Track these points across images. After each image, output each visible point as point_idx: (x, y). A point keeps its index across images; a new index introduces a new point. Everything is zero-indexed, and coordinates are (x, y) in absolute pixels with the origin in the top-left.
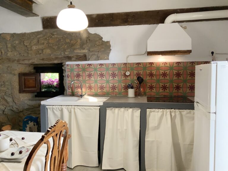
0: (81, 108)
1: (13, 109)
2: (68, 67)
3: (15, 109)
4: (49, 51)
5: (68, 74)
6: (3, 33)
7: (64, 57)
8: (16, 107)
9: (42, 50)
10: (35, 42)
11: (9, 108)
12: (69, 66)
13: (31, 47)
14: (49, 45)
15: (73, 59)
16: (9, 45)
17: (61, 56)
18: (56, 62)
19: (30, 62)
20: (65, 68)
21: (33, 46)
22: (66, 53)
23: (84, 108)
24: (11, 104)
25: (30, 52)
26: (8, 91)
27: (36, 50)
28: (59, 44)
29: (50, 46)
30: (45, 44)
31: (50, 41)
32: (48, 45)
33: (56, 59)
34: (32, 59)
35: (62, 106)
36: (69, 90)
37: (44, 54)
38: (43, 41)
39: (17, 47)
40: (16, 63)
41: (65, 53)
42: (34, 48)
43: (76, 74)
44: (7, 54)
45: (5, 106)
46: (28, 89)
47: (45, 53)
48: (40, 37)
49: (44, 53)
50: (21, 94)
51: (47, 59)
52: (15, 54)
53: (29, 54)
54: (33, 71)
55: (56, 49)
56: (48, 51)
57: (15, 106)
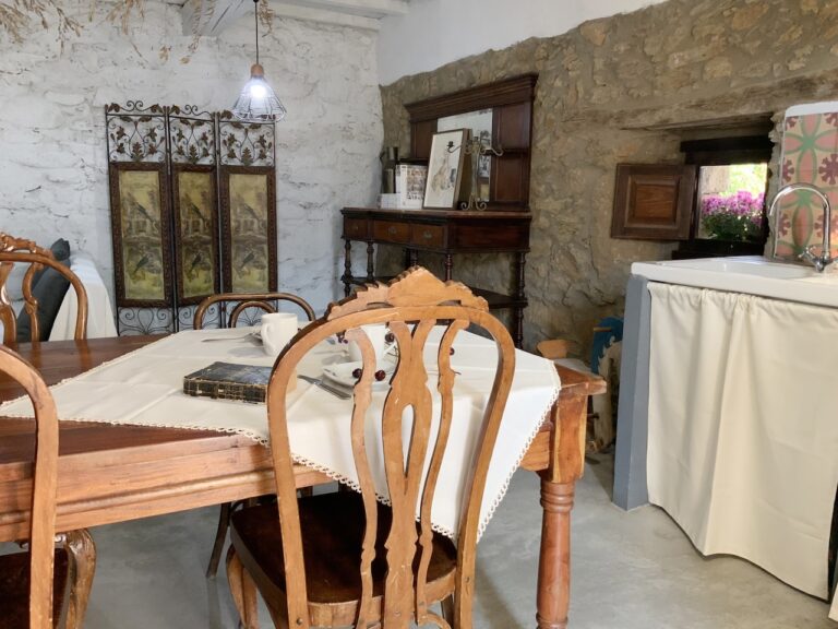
0: (777, 309)
1: (587, 292)
2: (791, 130)
3: (593, 293)
4: (727, 64)
5: (789, 163)
6: (587, 22)
7: (783, 85)
8: (597, 285)
9: (702, 65)
10: (680, 38)
11: (578, 287)
12: (798, 125)
13: (667, 57)
14: (730, 39)
15: (821, 89)
16: (599, 64)
17: (767, 84)
18: (745, 111)
19: (658, 117)
20: (782, 133)
21: (671, 56)
22: (794, 66)
23: (792, 314)
24: (586, 274)
25: (660, 80)
26: (580, 226)
27: (683, 67)
28: (768, 31)
29: (734, 45)
30: (713, 39)
31: (736, 24)
32: (727, 40)
33: (748, 97)
34: (662, 107)
35: (702, 288)
36: (785, 233)
37: (707, 82)
38: (707, 29)
39: (623, 64)
40: (611, 128)
41: (788, 67)
42: (676, 61)
43: (825, 161)
44: (592, 95)
45: (568, 279)
46: (642, 226)
47: (712, 77)
48: (701, 14)
49: (706, 77)
50: (617, 241)
51: (713, 100)
52: (614, 93)
53: (656, 88)
54: (675, 156)
55: (752, 53)
56: (721, 68)
57: (595, 283)
